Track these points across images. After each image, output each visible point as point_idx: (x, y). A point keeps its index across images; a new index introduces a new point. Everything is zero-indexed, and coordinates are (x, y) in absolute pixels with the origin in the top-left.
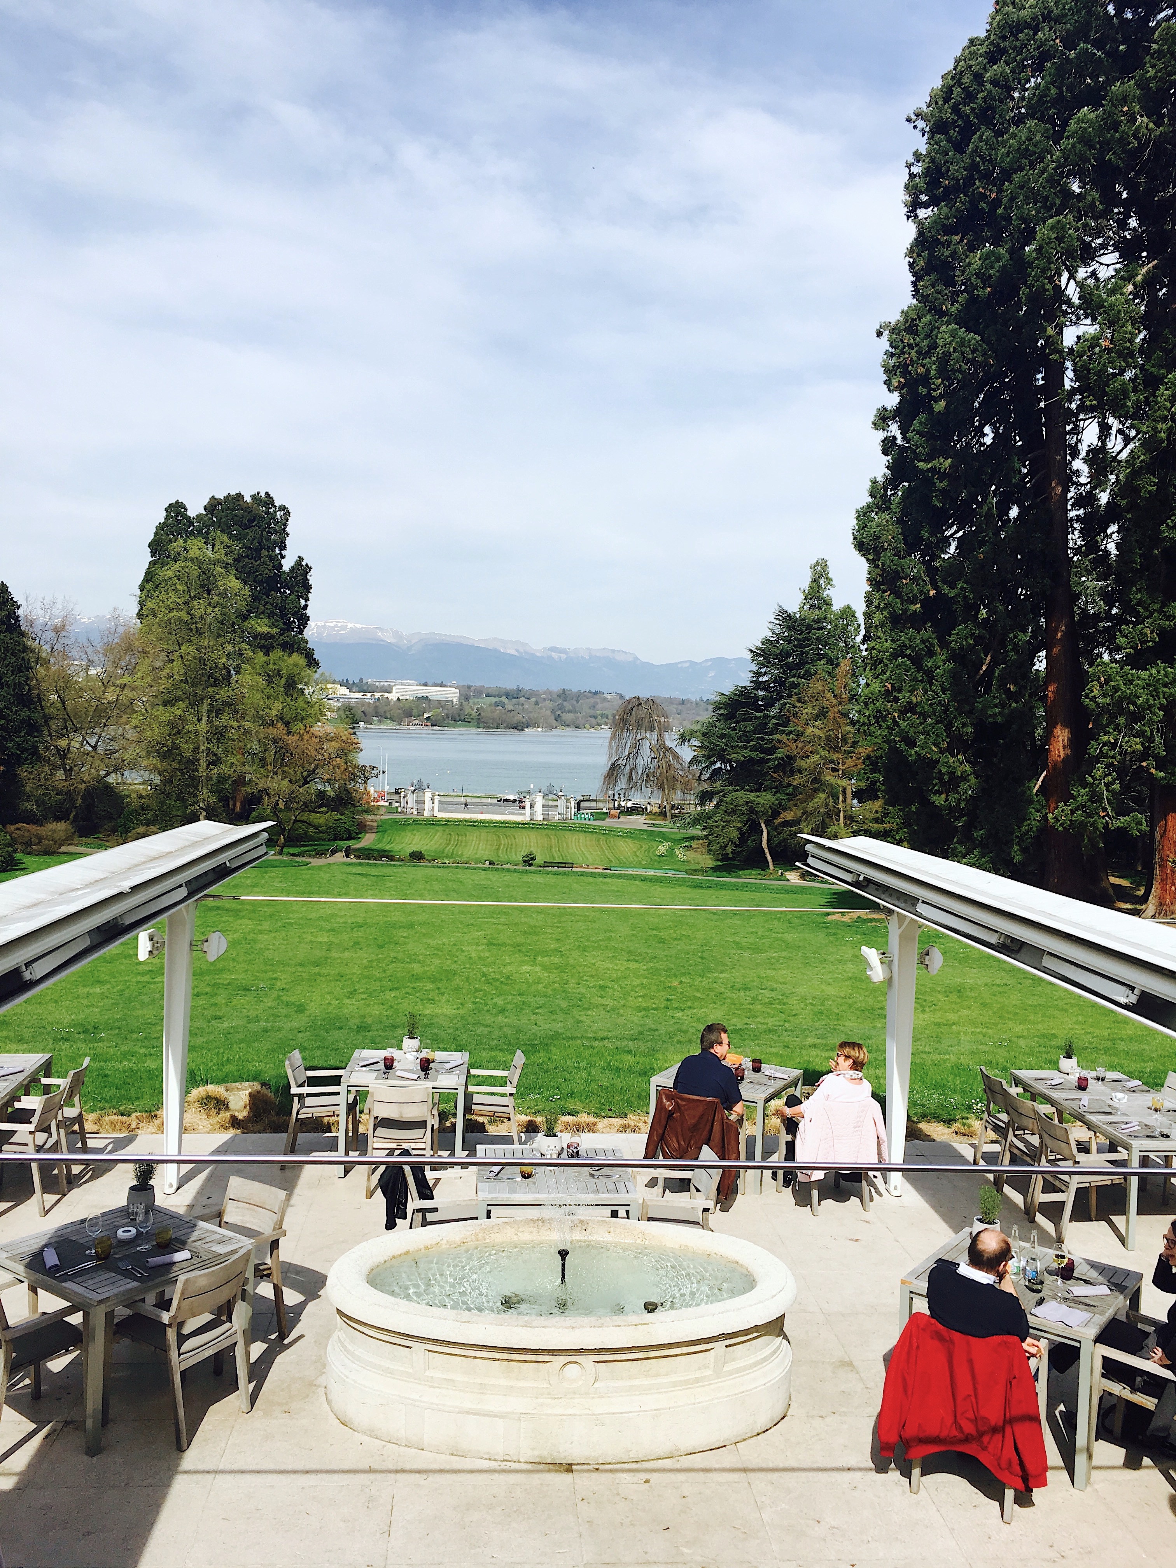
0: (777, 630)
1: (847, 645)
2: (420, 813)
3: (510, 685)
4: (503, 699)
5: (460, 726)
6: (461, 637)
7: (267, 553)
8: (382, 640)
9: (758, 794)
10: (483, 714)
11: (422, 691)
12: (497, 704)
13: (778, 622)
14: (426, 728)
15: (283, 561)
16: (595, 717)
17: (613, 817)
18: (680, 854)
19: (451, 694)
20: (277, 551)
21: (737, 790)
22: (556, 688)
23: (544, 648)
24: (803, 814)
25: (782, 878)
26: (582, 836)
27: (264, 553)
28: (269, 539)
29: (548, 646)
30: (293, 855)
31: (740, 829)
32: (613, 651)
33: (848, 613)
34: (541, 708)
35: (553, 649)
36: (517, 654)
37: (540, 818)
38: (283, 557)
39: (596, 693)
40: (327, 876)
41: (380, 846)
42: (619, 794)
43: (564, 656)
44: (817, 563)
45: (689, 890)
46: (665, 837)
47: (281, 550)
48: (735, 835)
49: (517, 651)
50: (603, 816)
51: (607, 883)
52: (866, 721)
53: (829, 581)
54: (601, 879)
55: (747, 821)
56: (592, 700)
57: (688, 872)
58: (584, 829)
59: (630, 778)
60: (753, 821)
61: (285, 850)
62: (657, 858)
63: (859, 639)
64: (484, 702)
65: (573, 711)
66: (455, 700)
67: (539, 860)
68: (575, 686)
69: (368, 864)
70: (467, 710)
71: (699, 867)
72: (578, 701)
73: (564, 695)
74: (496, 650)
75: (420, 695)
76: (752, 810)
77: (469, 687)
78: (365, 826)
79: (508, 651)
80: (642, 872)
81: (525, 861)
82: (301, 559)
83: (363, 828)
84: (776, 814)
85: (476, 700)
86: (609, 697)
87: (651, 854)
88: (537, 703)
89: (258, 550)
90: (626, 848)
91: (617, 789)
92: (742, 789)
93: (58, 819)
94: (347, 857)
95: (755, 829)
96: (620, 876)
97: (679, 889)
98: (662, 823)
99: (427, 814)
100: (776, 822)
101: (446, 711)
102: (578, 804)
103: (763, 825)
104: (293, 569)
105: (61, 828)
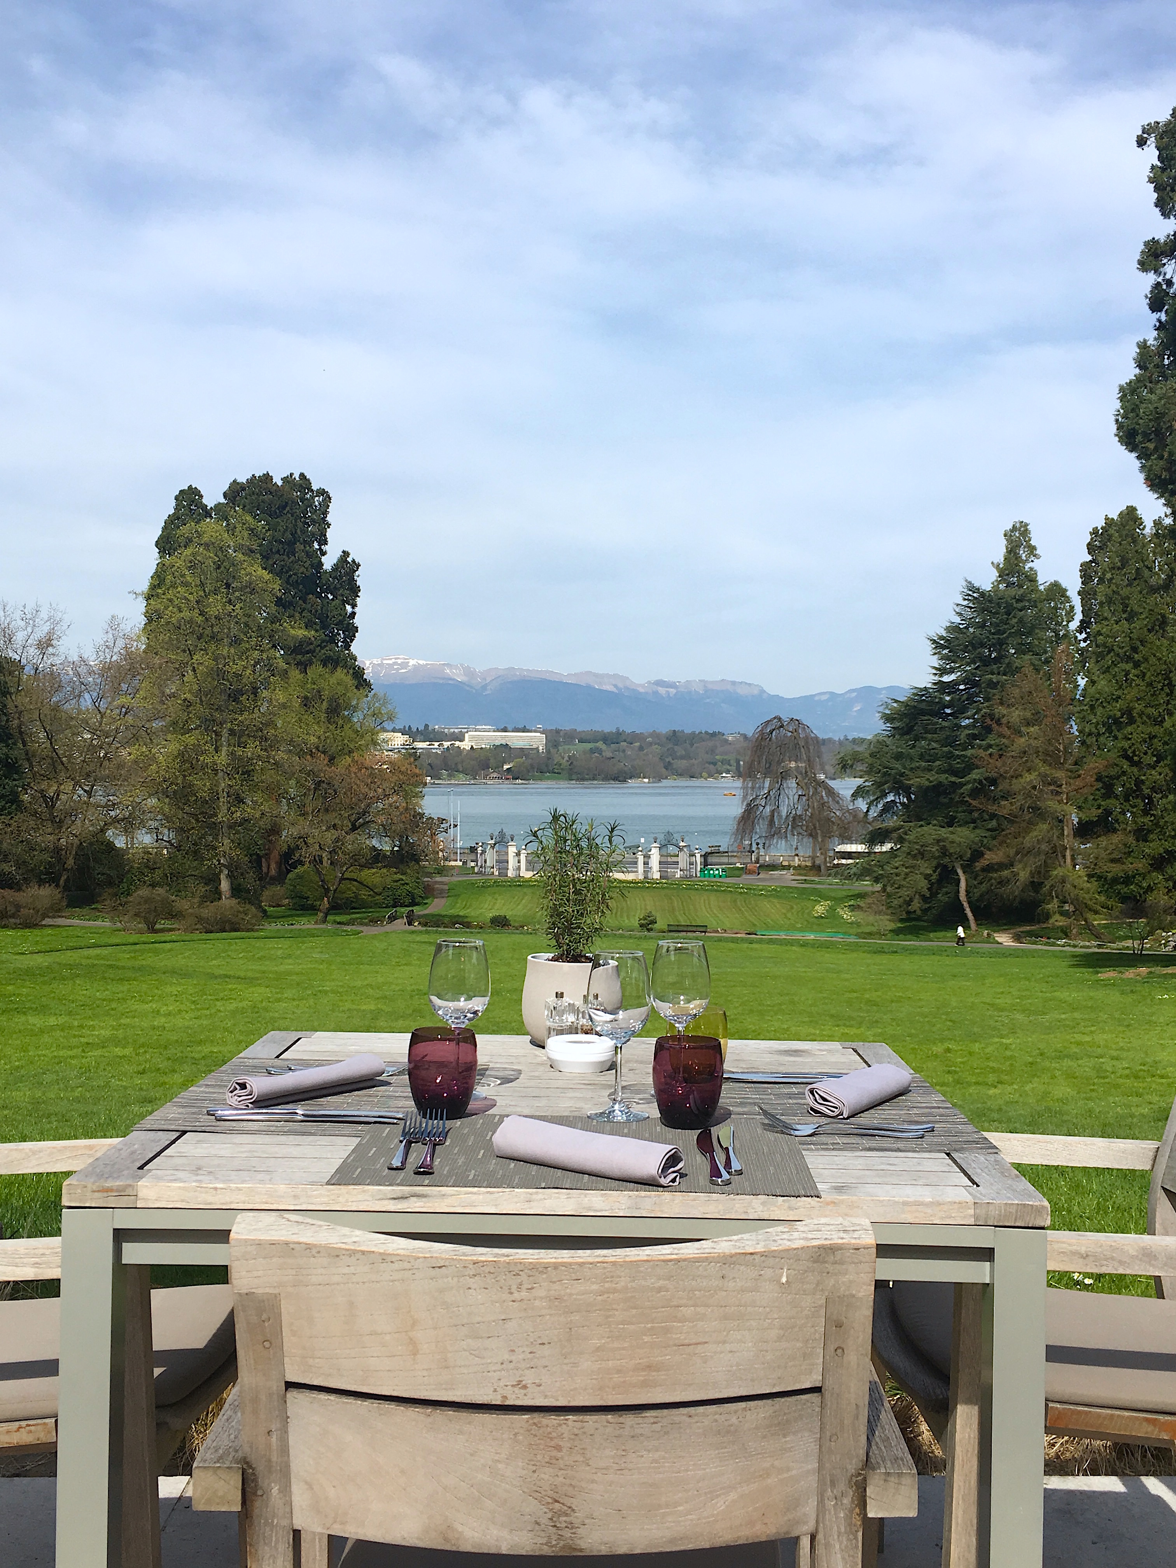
0: (968, 614)
1: (1057, 635)
2: (503, 871)
3: (608, 728)
4: (600, 744)
5: (548, 778)
6: (547, 671)
7: (302, 547)
8: (451, 679)
9: (951, 829)
10: (575, 763)
11: (499, 738)
12: (592, 751)
13: (966, 603)
14: (507, 782)
15: (323, 559)
16: (715, 764)
17: (751, 872)
18: (846, 915)
19: (535, 740)
20: (316, 546)
21: (922, 826)
22: (664, 729)
23: (649, 682)
24: (1017, 853)
25: (989, 939)
26: (713, 897)
27: (299, 546)
28: (304, 532)
29: (653, 678)
30: (339, 923)
31: (927, 877)
32: (734, 683)
33: (1057, 591)
34: (647, 754)
35: (660, 683)
36: (614, 690)
37: (657, 876)
38: (324, 554)
39: (714, 735)
40: (383, 945)
41: (452, 912)
42: (758, 844)
43: (673, 691)
44: (1014, 528)
45: (869, 956)
46: (823, 896)
47: (320, 545)
48: (923, 884)
49: (615, 686)
50: (737, 872)
51: (756, 950)
52: (1094, 730)
53: (1032, 550)
54: (746, 945)
55: (936, 868)
56: (710, 744)
57: (859, 935)
58: (714, 889)
59: (772, 822)
60: (945, 867)
61: (330, 918)
62: (815, 920)
63: (1074, 625)
64: (577, 749)
65: (687, 757)
66: (541, 748)
67: (661, 924)
68: (689, 728)
69: (436, 932)
70: (557, 759)
71: (874, 929)
72: (692, 745)
73: (675, 737)
74: (589, 687)
75: (498, 743)
76: (944, 852)
77: (558, 731)
78: (433, 889)
79: (605, 687)
80: (798, 936)
81: (641, 926)
82: (346, 554)
83: (429, 892)
84: (977, 855)
85: (567, 747)
86: (730, 739)
87: (805, 916)
88: (641, 748)
89: (292, 543)
90: (772, 909)
91: (756, 837)
92: (929, 824)
93: (41, 882)
94: (410, 924)
95: (946, 876)
96: (771, 942)
97: (855, 955)
98: (816, 879)
99: (511, 873)
100: (978, 865)
101: (530, 761)
102: (705, 856)
103: (960, 872)
104: (336, 568)
105: (45, 894)
